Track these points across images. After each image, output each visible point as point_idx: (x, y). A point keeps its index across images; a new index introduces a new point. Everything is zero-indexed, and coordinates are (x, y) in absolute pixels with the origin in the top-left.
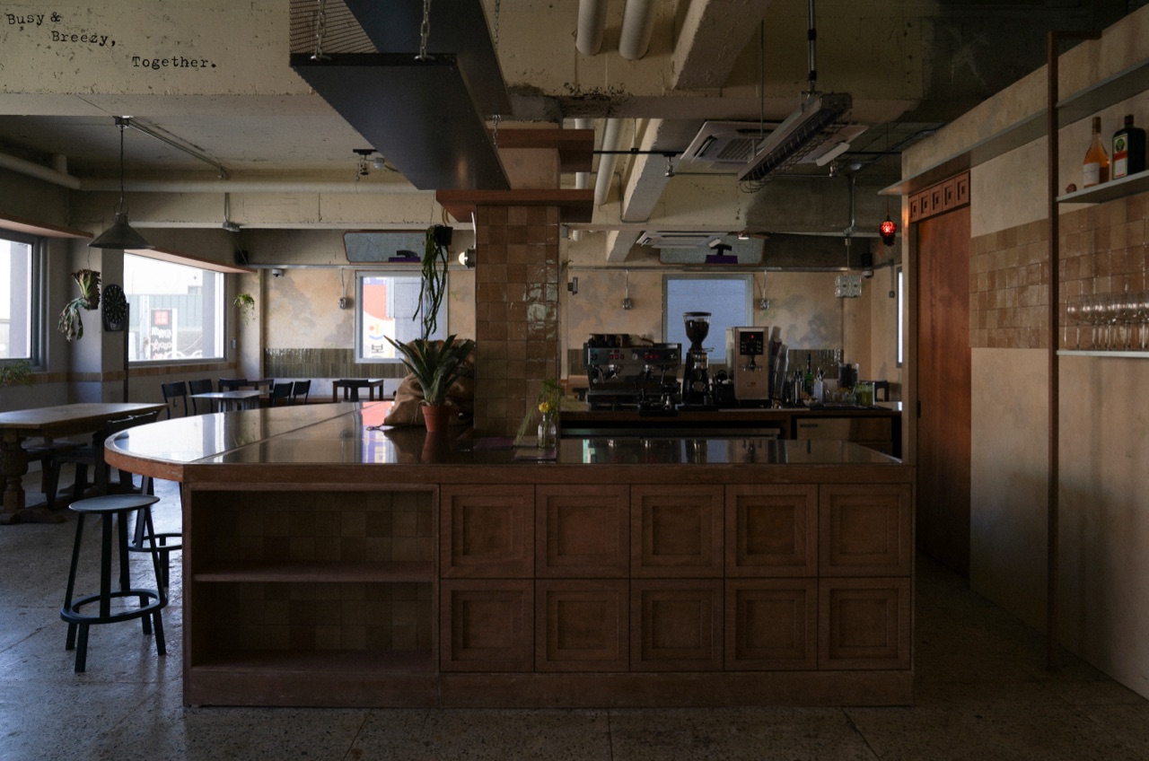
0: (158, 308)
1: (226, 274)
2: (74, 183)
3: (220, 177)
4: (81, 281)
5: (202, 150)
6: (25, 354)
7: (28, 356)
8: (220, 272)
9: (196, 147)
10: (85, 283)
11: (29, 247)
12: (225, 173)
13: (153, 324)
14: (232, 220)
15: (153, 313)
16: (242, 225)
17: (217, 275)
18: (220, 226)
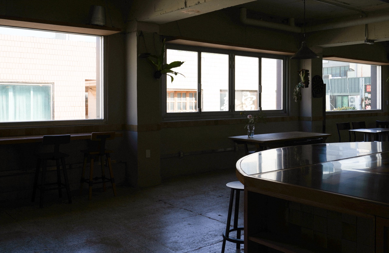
0: (368, 84)
1: (382, 67)
2: (298, 30)
3: (361, 16)
4: (301, 75)
5: (349, 4)
6: (281, 108)
7: (282, 109)
8: (379, 65)
9: (345, 3)
10: (303, 76)
11: (282, 61)
12: (365, 14)
13: (366, 91)
14: (369, 39)
15: (366, 86)
16: (375, 40)
17: (378, 67)
18: (363, 42)
